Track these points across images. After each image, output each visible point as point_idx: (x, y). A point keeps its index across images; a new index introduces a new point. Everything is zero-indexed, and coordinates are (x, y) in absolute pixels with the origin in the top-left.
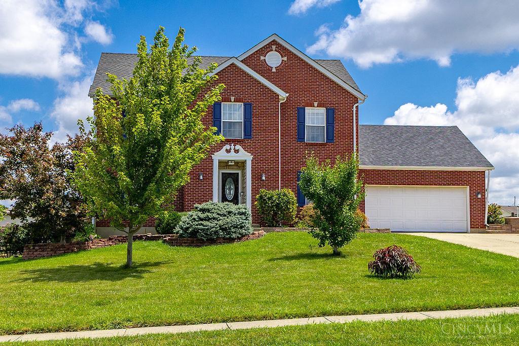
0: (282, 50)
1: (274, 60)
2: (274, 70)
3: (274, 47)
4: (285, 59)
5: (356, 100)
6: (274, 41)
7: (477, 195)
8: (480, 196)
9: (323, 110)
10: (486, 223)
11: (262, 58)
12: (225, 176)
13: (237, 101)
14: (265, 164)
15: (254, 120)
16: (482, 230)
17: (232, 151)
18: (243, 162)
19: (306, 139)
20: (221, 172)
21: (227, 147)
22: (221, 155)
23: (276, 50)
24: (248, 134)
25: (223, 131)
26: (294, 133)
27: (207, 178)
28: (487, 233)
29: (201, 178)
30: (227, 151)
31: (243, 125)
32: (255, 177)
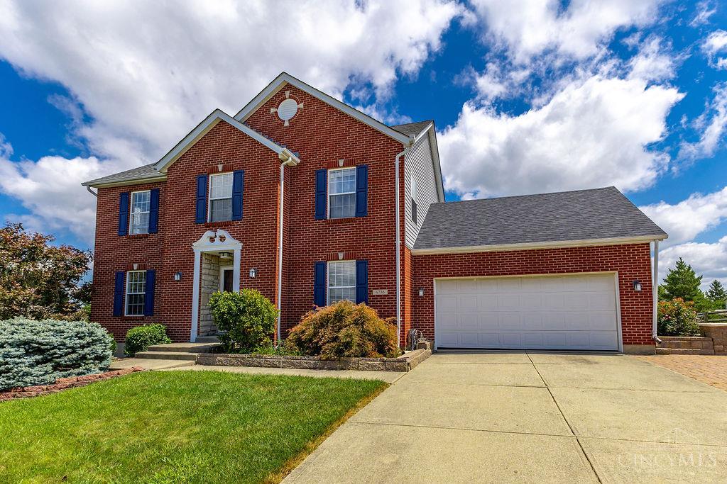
0: (297, 95)
1: (288, 110)
2: (287, 124)
3: (287, 93)
4: (301, 106)
5: (400, 147)
6: (286, 88)
7: (633, 287)
8: (639, 288)
9: (352, 171)
10: (655, 335)
11: (273, 110)
12: (229, 274)
13: (225, 170)
14: (258, 255)
15: (246, 193)
16: (647, 347)
17: (217, 240)
18: (231, 254)
19: (328, 214)
20: (223, 269)
21: (209, 234)
22: (203, 244)
23: (290, 97)
24: (237, 215)
25: (212, 213)
26: (311, 207)
27: (187, 278)
28: (658, 354)
29: (177, 278)
30: (212, 240)
31: (231, 203)
32: (244, 274)
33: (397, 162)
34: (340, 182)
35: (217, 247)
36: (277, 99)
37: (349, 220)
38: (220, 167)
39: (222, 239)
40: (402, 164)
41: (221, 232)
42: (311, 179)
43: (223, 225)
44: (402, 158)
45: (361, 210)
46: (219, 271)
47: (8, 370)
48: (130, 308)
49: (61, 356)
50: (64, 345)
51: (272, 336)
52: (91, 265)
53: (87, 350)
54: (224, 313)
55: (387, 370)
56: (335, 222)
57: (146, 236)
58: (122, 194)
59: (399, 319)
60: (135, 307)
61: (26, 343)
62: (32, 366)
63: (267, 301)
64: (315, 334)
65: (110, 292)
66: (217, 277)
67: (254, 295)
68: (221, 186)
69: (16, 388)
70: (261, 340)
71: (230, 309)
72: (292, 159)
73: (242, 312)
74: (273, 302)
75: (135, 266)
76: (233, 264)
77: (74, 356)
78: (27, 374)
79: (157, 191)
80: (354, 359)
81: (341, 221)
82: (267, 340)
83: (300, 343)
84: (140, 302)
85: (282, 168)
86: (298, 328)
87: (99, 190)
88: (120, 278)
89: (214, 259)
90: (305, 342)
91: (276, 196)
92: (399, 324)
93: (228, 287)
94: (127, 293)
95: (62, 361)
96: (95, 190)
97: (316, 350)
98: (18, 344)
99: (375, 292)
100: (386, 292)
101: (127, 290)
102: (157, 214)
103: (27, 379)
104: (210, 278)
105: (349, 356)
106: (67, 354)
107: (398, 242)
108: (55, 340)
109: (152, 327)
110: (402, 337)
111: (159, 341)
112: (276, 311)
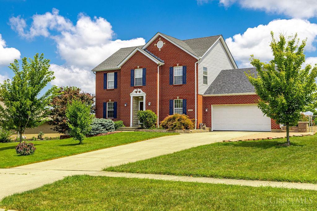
0: (163, 39)
1: (160, 45)
2: (160, 50)
3: (160, 38)
4: (165, 43)
5: (196, 60)
6: (160, 36)
9: (181, 68)
11: (155, 45)
12: (142, 104)
13: (140, 68)
14: (151, 97)
15: (147, 76)
16: (278, 130)
17: (138, 92)
18: (142, 97)
19: (174, 83)
20: (139, 102)
21: (135, 90)
22: (133, 94)
23: (161, 40)
24: (144, 83)
25: (136, 82)
26: (168, 80)
27: (129, 105)
28: (281, 132)
29: (125, 105)
30: (136, 92)
31: (142, 79)
32: (147, 104)
33: (196, 65)
34: (178, 71)
35: (138, 94)
36: (156, 41)
37: (180, 85)
38: (138, 67)
39: (140, 92)
40: (197, 66)
41: (139, 90)
42: (168, 70)
43: (139, 87)
44: (197, 64)
45: (184, 82)
46: (138, 102)
47: (99, 129)
48: (108, 115)
49: (107, 127)
50: (107, 124)
51: (156, 124)
52: (94, 99)
53: (111, 126)
54: (141, 117)
55: (185, 133)
56: (176, 86)
57: (113, 90)
58: (104, 74)
59: (196, 119)
60: (110, 115)
61: (101, 124)
62: (103, 129)
63: (154, 113)
64: (167, 124)
65: (102, 109)
66: (138, 104)
67: (150, 111)
68: (139, 74)
69: (100, 133)
70: (152, 125)
71: (143, 116)
72: (162, 64)
73: (147, 117)
74: (156, 114)
75: (110, 100)
76: (143, 100)
77: (109, 127)
78: (102, 131)
79: (117, 73)
80: (177, 130)
81: (178, 85)
82: (154, 125)
83: (163, 126)
84: (112, 113)
85: (158, 68)
86: (163, 122)
87: (96, 72)
88: (105, 104)
89: (137, 98)
90: (164, 126)
91: (156, 77)
92: (196, 121)
93: (142, 108)
94: (107, 110)
95: (107, 128)
96: (95, 72)
97: (167, 128)
98: (100, 124)
99: (189, 110)
100: (192, 110)
101: (107, 109)
102: (117, 82)
103: (102, 132)
104: (136, 105)
105: (175, 129)
106: (108, 127)
107: (196, 93)
108: (106, 123)
109: (119, 122)
110: (197, 125)
111: (121, 126)
112: (157, 117)
